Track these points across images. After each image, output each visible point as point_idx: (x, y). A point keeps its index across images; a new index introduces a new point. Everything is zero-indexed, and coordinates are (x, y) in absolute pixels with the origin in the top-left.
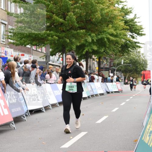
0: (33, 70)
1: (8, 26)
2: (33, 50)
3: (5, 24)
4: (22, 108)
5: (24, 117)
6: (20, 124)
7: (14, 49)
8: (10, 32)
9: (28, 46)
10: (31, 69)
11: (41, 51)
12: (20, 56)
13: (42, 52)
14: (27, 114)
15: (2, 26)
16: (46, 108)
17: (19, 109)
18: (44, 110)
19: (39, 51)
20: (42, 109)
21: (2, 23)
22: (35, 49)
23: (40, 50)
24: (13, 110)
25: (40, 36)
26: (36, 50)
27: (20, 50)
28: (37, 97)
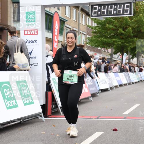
0: (103, 64)
1: (86, 36)
3: (85, 35)
4: (96, 88)
5: (97, 94)
6: (95, 98)
7: (90, 50)
8: (88, 40)
9: (99, 48)
10: (101, 63)
11: (107, 51)
12: (94, 55)
13: (108, 52)
14: (99, 92)
15: (83, 36)
16: (111, 88)
17: (94, 89)
18: (110, 90)
21: (83, 34)
22: (103, 50)
24: (91, 89)
25: (109, 42)
26: (104, 51)
27: (94, 51)
28: (106, 81)
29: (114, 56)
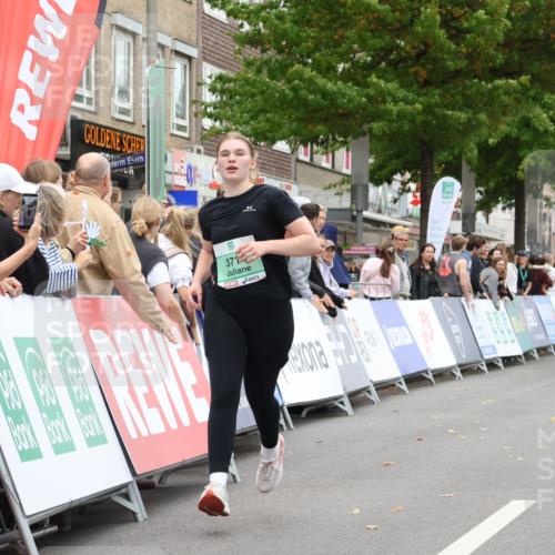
1: (198, 65)
2: (298, 160)
11: (329, 166)
13: (333, 171)
14: (282, 422)
16: (358, 398)
18: (347, 407)
19: (324, 164)
20: (342, 403)
22: (307, 159)
23: (327, 161)
26: (311, 164)
28: (322, 353)
29: (375, 192)
